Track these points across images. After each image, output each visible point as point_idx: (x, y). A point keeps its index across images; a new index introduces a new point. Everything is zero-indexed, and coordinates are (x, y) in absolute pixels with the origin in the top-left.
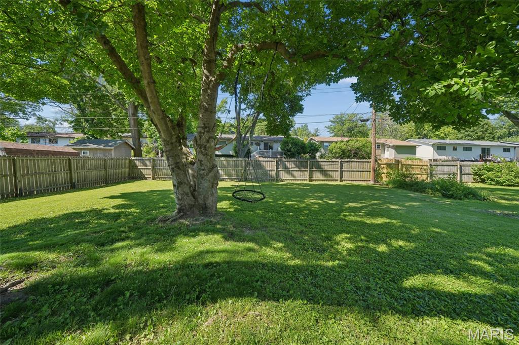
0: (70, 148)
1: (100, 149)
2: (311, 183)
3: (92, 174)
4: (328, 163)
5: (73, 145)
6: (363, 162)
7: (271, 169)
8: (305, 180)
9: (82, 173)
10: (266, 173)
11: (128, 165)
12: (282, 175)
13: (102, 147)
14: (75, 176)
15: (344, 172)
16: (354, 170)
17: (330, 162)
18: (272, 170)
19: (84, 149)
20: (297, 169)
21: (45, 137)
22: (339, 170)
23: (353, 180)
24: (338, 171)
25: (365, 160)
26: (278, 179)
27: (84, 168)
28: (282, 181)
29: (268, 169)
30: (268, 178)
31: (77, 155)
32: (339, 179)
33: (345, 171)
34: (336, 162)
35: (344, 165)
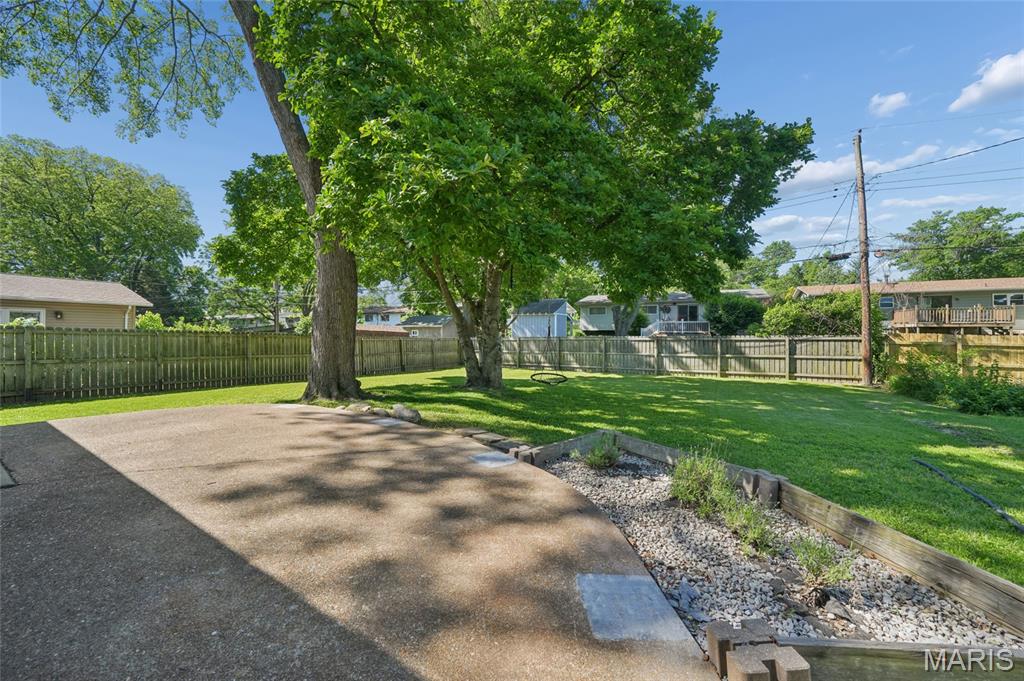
0: (401, 327)
1: (429, 328)
2: (723, 379)
3: (421, 357)
4: (762, 344)
5: (404, 323)
6: (847, 341)
7: (648, 353)
8: (712, 374)
9: (411, 355)
10: (640, 360)
11: (457, 348)
12: (668, 364)
13: (431, 325)
14: (404, 358)
15: (798, 362)
16: (825, 357)
17: (765, 341)
18: (650, 356)
19: (414, 328)
20: (693, 355)
21: (377, 314)
22: (787, 357)
23: (823, 378)
24: (784, 359)
25: (850, 338)
26: (661, 370)
27: (412, 350)
28: (668, 373)
29: (644, 353)
30: (644, 368)
31: (407, 335)
32: (787, 374)
33: (801, 359)
34: (780, 341)
35: (798, 346)
